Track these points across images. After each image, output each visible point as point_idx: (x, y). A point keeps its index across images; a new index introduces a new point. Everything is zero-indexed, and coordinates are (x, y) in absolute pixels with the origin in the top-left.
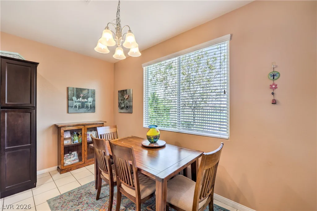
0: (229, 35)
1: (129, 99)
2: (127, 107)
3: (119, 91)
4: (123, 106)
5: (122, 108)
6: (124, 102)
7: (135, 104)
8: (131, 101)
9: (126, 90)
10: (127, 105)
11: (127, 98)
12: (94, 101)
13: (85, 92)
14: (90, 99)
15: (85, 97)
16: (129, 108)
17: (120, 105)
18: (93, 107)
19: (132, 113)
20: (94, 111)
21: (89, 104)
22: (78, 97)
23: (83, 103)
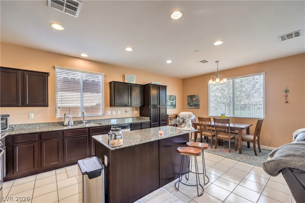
0: (265, 72)
1: (197, 100)
2: (196, 105)
3: (188, 96)
4: (192, 104)
5: (191, 106)
6: (192, 102)
7: (201, 103)
9: (195, 96)
10: (196, 104)
11: (195, 100)
12: (175, 102)
13: (172, 97)
14: (174, 101)
15: (173, 100)
16: (197, 106)
17: (189, 104)
18: (175, 106)
19: (199, 108)
20: (175, 108)
21: (174, 104)
22: (170, 100)
23: (172, 103)
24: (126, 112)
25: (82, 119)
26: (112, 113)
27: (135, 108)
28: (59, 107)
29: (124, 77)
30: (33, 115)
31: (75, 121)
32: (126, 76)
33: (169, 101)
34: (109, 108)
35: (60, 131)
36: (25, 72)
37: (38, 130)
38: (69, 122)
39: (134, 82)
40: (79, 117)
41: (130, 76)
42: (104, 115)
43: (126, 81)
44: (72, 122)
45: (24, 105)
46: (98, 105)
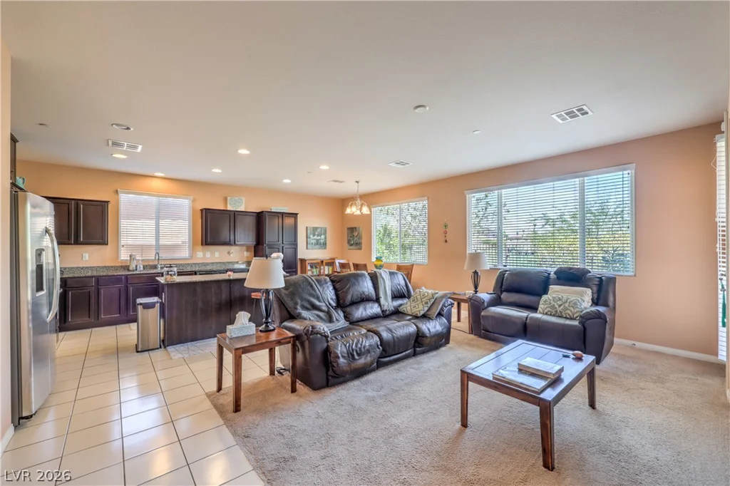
1: (359, 236)
3: (348, 228)
4: (353, 242)
5: (351, 245)
6: (353, 239)
7: (364, 241)
8: (360, 238)
9: (355, 228)
10: (356, 242)
11: (356, 235)
12: (326, 238)
13: (319, 230)
14: (323, 237)
15: (319, 235)
16: (358, 245)
17: (349, 241)
18: (325, 244)
19: (361, 249)
20: (325, 248)
21: (322, 241)
22: (314, 235)
23: (318, 240)
24: (229, 253)
25: (156, 263)
26: (204, 255)
27: (245, 248)
28: (123, 246)
29: (226, 199)
30: (87, 255)
31: (146, 266)
32: (229, 198)
33: (311, 236)
34: (201, 247)
35: (122, 275)
36: (79, 202)
37: (95, 273)
38: (136, 266)
39: (242, 208)
40: (152, 260)
41: (236, 198)
42: (191, 257)
43: (229, 208)
44: (142, 267)
45: (77, 242)
46: (183, 242)
